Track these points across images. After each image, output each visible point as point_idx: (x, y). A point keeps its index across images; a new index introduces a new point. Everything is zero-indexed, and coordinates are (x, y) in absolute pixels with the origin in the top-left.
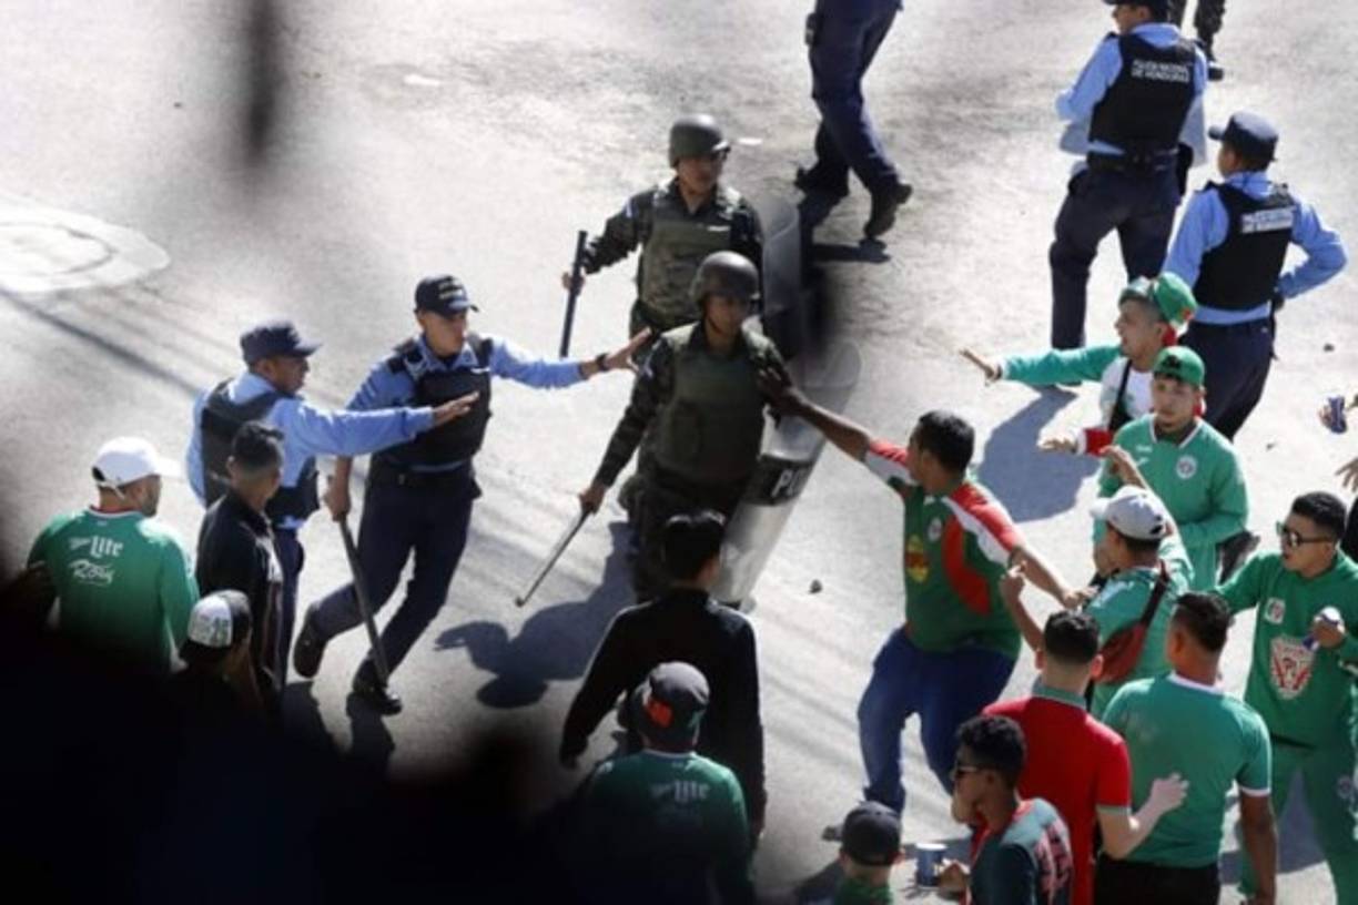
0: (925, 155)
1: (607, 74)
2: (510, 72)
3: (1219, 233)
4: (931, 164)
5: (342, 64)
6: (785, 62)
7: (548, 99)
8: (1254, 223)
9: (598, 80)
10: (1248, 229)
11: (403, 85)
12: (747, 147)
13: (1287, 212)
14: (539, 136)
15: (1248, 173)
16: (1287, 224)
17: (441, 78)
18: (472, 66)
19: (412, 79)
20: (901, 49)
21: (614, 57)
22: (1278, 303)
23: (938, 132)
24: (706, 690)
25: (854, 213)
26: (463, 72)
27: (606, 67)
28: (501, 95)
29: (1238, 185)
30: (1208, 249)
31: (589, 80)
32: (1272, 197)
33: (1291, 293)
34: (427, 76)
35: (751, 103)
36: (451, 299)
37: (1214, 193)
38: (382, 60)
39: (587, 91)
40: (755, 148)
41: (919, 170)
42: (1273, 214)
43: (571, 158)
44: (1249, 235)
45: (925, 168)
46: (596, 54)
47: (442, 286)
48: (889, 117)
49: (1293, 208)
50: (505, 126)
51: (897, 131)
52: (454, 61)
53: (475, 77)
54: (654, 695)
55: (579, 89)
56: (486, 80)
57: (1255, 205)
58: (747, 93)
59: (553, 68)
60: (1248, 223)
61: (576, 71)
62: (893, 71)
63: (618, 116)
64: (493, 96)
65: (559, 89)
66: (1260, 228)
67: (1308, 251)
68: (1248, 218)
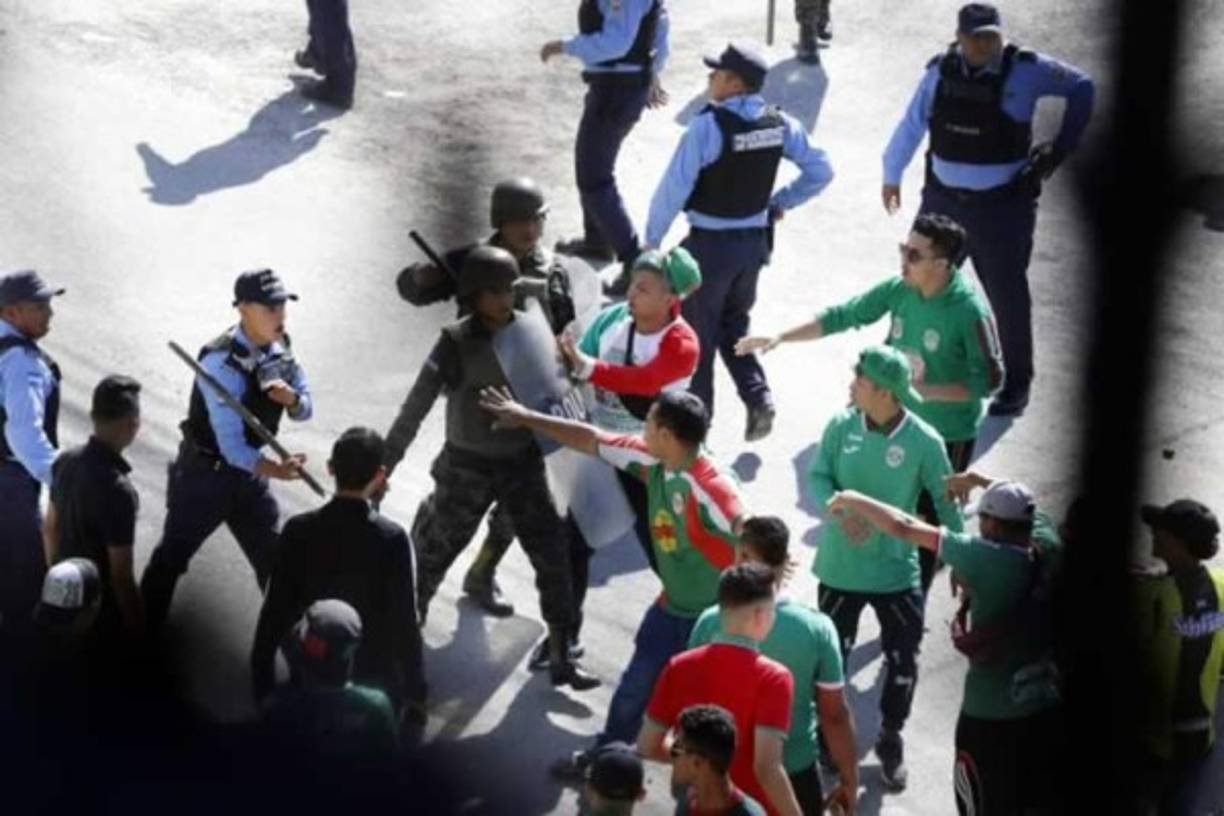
0: (553, 108)
1: (265, 33)
2: (178, 31)
3: (713, 151)
4: (557, 115)
5: (25, 22)
6: (427, 23)
7: (213, 55)
8: (744, 142)
9: (257, 38)
10: (740, 147)
11: (81, 41)
12: (391, 99)
13: (778, 131)
14: (204, 89)
15: (744, 97)
16: (778, 142)
17: (115, 36)
18: (142, 25)
19: (89, 36)
20: (531, 12)
21: (272, 18)
22: (775, 214)
23: (564, 87)
24: (359, 624)
25: (488, 160)
26: (133, 29)
27: (265, 27)
28: (170, 52)
29: (733, 109)
30: (704, 164)
31: (249, 38)
32: (762, 119)
33: (788, 205)
34: (103, 33)
35: (397, 60)
36: (271, 291)
37: (710, 116)
38: (62, 19)
39: (247, 48)
40: (401, 101)
41: (547, 121)
42: (762, 133)
43: (235, 109)
44: (741, 153)
45: (552, 119)
46: (256, 15)
47: (263, 278)
48: (521, 73)
49: (781, 128)
50: (173, 79)
51: (528, 86)
52: (128, 21)
53: (145, 35)
54: (311, 630)
55: (240, 48)
56: (156, 37)
57: (749, 126)
58: (391, 51)
59: (218, 27)
60: (740, 142)
61: (236, 29)
62: (523, 31)
63: (276, 71)
64: (163, 52)
65: (223, 46)
66: (751, 146)
67: (800, 165)
68: (739, 138)
